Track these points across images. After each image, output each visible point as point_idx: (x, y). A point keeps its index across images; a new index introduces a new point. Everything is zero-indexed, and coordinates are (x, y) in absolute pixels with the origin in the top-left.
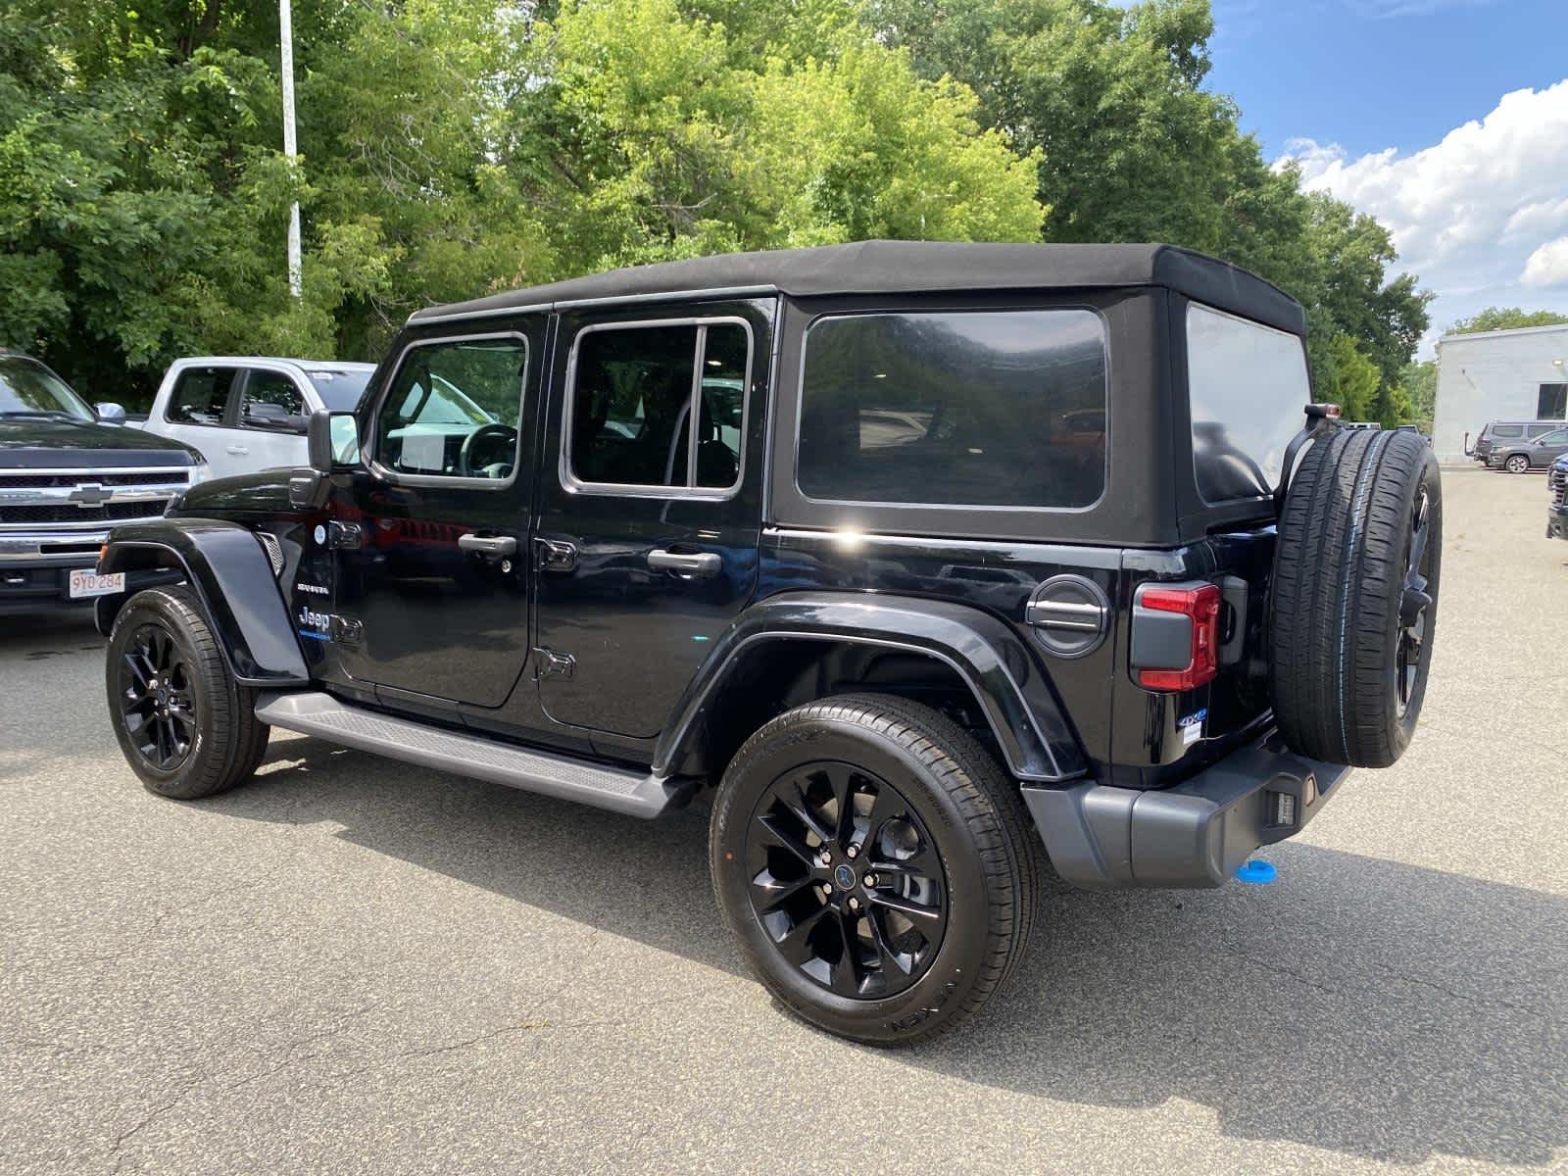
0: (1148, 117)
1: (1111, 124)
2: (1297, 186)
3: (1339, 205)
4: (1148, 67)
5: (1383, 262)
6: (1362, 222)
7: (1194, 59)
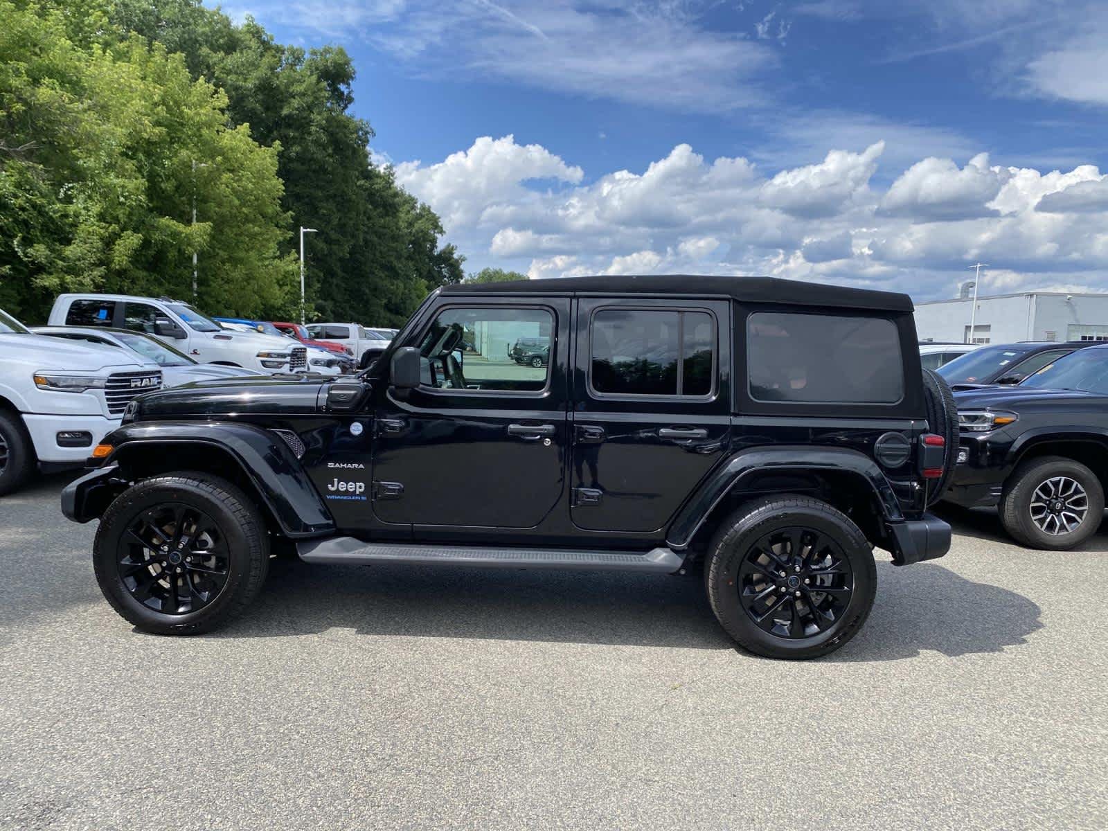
0: (317, 126)
1: (289, 126)
2: (393, 182)
3: (410, 196)
4: (314, 92)
5: (436, 235)
6: (423, 208)
7: (342, 93)
